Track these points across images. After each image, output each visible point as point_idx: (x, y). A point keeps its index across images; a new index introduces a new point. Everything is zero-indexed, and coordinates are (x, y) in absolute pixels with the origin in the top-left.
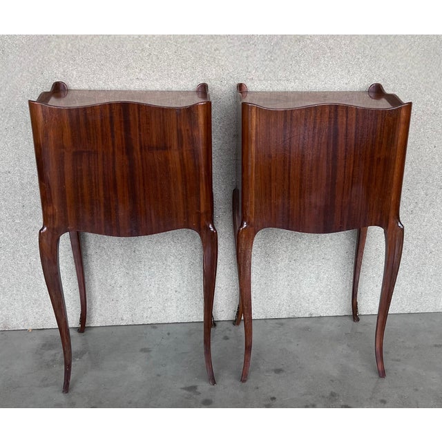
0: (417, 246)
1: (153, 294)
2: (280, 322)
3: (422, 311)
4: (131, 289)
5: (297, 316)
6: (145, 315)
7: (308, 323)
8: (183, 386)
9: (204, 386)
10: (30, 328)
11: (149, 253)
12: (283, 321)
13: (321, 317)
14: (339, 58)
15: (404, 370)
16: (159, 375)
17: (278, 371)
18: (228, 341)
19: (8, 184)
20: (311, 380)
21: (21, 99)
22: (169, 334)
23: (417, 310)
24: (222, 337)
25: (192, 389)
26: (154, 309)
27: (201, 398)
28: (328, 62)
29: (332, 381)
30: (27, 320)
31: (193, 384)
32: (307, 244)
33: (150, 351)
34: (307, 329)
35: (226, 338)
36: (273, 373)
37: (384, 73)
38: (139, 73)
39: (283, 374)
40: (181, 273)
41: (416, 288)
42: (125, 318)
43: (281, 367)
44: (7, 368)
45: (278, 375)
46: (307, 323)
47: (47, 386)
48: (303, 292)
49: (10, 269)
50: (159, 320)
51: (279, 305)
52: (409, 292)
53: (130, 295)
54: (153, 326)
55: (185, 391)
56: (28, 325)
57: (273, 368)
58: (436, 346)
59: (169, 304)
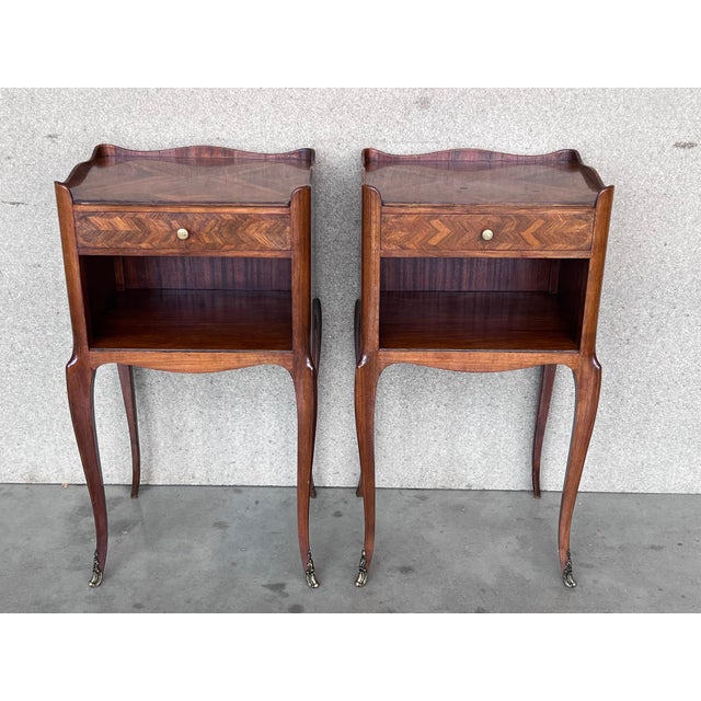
0: (635, 393)
1: (237, 443)
2: (422, 494)
3: (642, 491)
4: (206, 434)
5: (448, 486)
6: (226, 473)
7: (463, 499)
8: (265, 582)
9: (295, 586)
10: (65, 482)
11: (232, 385)
12: (426, 493)
13: (484, 490)
14: (515, 111)
15: (596, 582)
16: (234, 564)
17: (406, 570)
18: (340, 519)
19: (37, 282)
20: (453, 587)
21: (55, 165)
22: (257, 502)
23: (635, 488)
24: (332, 512)
25: (279, 587)
26: (238, 465)
27: (288, 602)
28: (499, 116)
29: (483, 590)
30: (61, 470)
31: (280, 580)
32: (464, 382)
33: (227, 527)
34: (459, 508)
35: (338, 514)
36: (398, 572)
37: (585, 133)
38: (220, 131)
39: (412, 575)
40: (278, 416)
41: (632, 455)
42: (197, 476)
43: (411, 564)
44: (29, 539)
45: (404, 576)
46: (461, 499)
47: (79, 569)
48: (458, 452)
49: (39, 398)
50: (246, 481)
51: (422, 469)
52: (621, 461)
53: (204, 444)
54: (237, 489)
55: (268, 591)
56: (63, 477)
57: (399, 565)
58: (653, 547)
59: (260, 459)
